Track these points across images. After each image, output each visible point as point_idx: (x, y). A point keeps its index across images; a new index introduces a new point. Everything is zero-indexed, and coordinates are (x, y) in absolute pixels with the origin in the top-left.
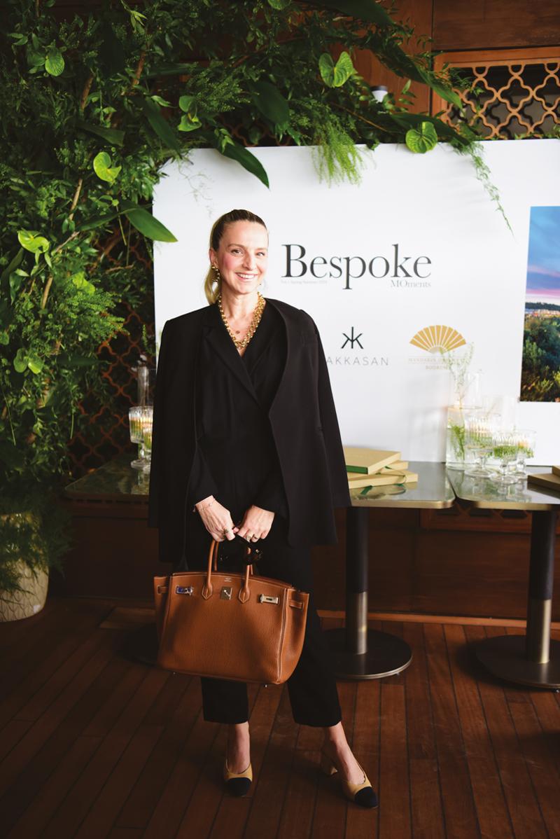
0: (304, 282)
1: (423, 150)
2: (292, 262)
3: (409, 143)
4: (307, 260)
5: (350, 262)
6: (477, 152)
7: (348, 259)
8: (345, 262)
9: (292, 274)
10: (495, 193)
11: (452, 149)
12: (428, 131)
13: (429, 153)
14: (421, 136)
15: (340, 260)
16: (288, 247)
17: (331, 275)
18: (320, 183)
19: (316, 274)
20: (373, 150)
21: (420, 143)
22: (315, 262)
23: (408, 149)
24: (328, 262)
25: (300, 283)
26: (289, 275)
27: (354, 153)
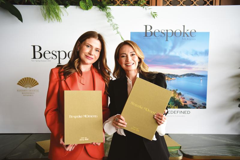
0: (41, 61)
1: (87, 9)
2: (36, 53)
3: (81, 6)
4: (42, 52)
5: (60, 53)
6: (108, 11)
7: (59, 52)
8: (58, 53)
9: (36, 57)
10: (116, 27)
11: (98, 9)
12: (89, 2)
13: (89, 11)
14: (86, 3)
15: (56, 52)
16: (34, 47)
17: (52, 58)
18: (45, 21)
19: (46, 57)
20: (66, 8)
21: (86, 6)
22: (45, 53)
23: (81, 8)
24: (51, 52)
25: (40, 61)
26: (35, 58)
27: (58, 9)
